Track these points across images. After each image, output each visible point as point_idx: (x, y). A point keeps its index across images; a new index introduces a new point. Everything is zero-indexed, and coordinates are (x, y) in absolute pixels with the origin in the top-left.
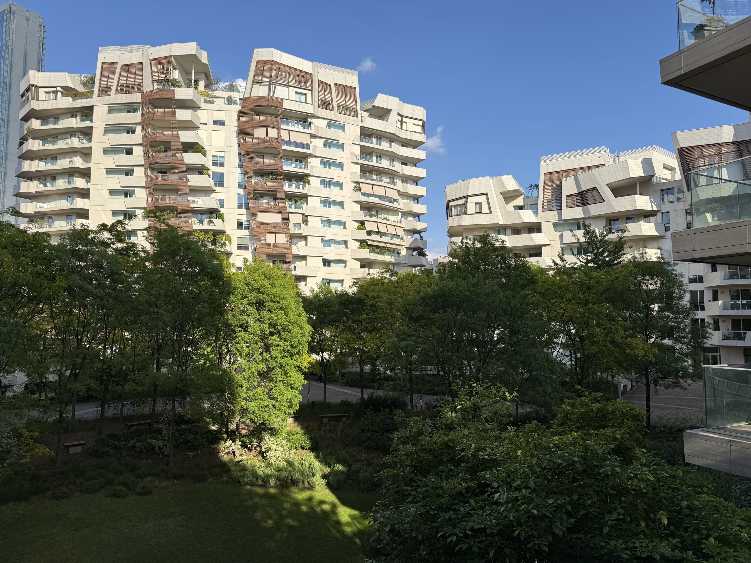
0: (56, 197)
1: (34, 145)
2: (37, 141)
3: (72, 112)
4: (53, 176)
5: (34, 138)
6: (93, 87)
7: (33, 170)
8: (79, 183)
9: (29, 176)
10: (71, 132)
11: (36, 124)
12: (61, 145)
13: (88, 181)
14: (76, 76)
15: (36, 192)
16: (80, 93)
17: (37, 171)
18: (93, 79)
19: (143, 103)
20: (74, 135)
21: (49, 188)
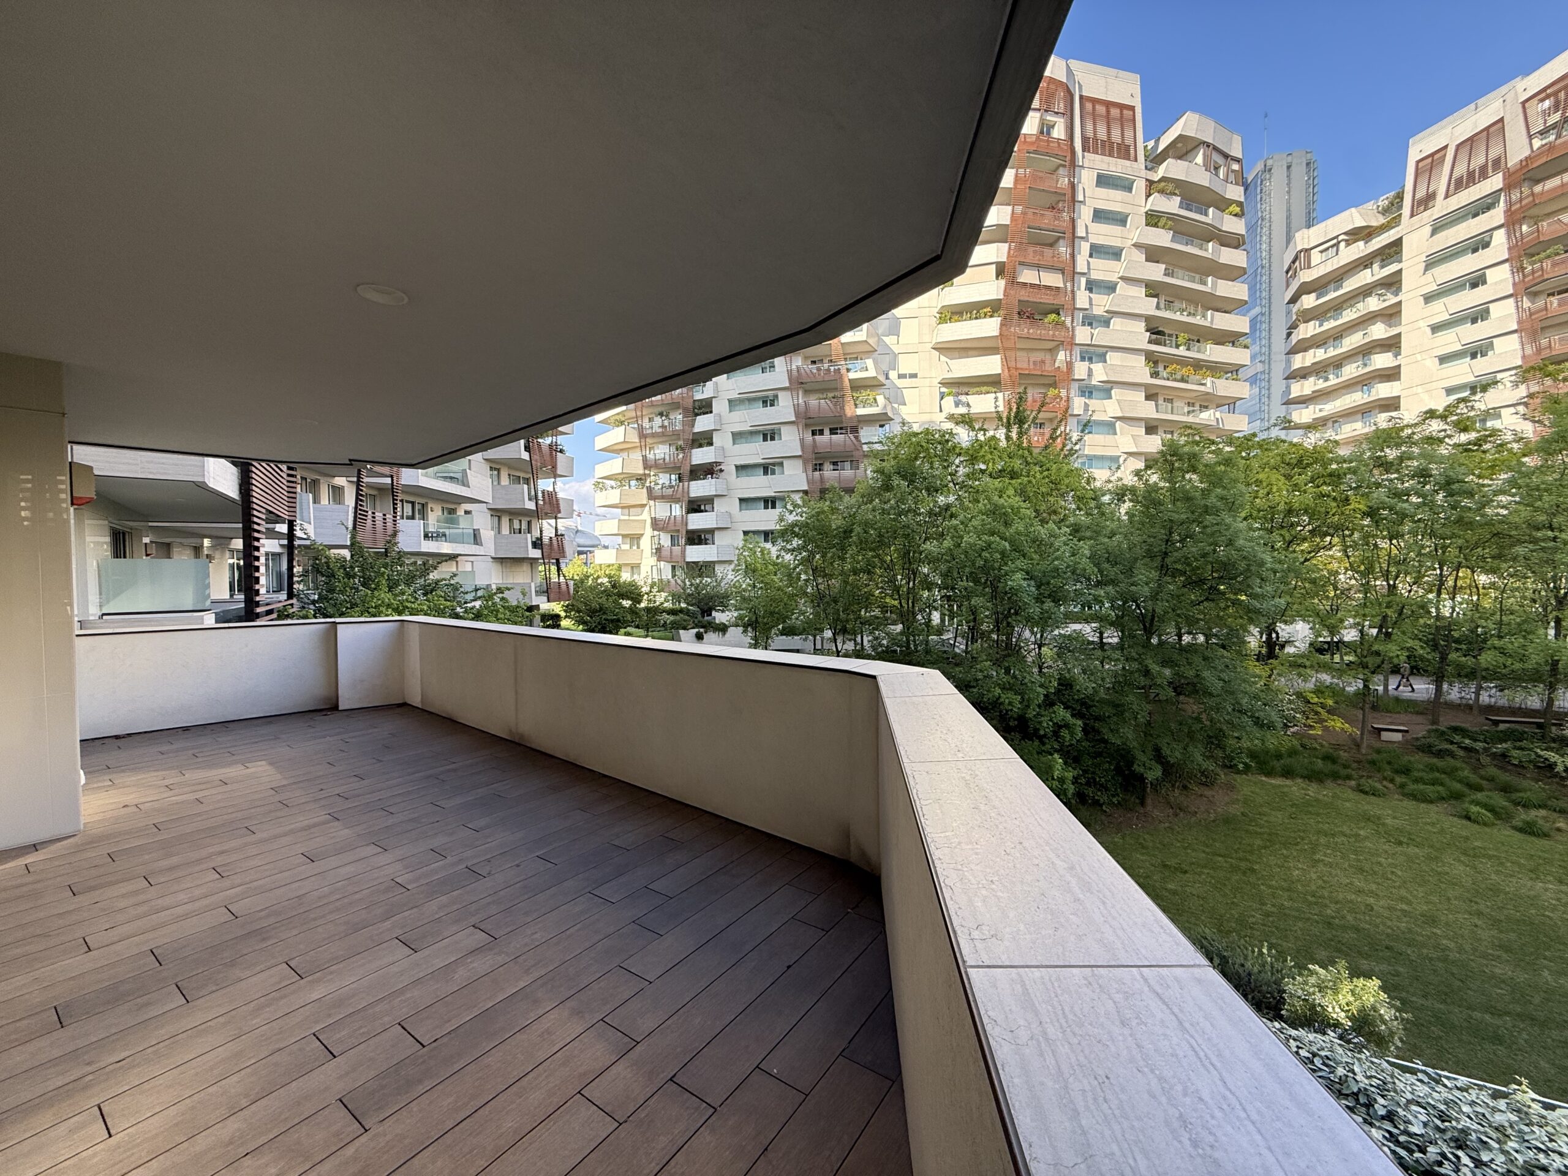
0: (1344, 391)
1: (1309, 330)
2: (1312, 323)
3: (1365, 263)
4: (1337, 364)
5: (1306, 322)
6: (1401, 207)
7: (1308, 364)
8: (1382, 361)
9: (1302, 374)
10: (1365, 292)
11: (1309, 301)
12: (1349, 315)
13: (1397, 355)
14: (1370, 205)
15: (1314, 392)
16: (1377, 228)
17: (1313, 364)
18: (1400, 197)
19: (1508, 187)
20: (1370, 294)
21: (1333, 381)
